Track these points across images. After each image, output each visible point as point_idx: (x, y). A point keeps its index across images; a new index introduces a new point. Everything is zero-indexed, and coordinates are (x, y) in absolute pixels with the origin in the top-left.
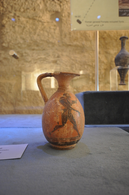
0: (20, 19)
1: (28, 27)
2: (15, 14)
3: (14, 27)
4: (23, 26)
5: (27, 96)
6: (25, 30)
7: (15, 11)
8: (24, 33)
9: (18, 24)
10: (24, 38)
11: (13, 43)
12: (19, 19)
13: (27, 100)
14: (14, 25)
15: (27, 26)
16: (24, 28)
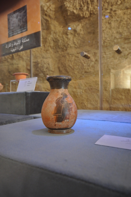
0: (117, 12)
1: (126, 19)
2: (111, 10)
3: (109, 23)
4: (119, 20)
5: (123, 94)
6: (121, 24)
7: (112, 6)
8: (120, 27)
9: (114, 19)
10: (121, 31)
11: (108, 41)
12: (115, 14)
13: (123, 97)
14: (110, 22)
15: (124, 19)
16: (121, 21)
